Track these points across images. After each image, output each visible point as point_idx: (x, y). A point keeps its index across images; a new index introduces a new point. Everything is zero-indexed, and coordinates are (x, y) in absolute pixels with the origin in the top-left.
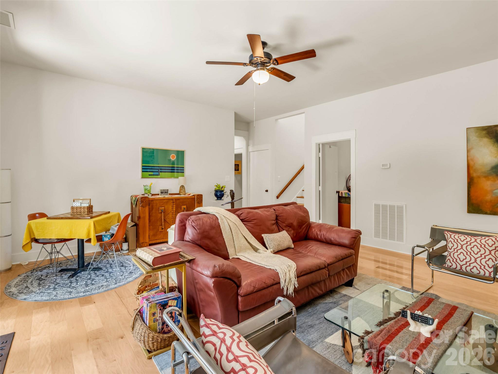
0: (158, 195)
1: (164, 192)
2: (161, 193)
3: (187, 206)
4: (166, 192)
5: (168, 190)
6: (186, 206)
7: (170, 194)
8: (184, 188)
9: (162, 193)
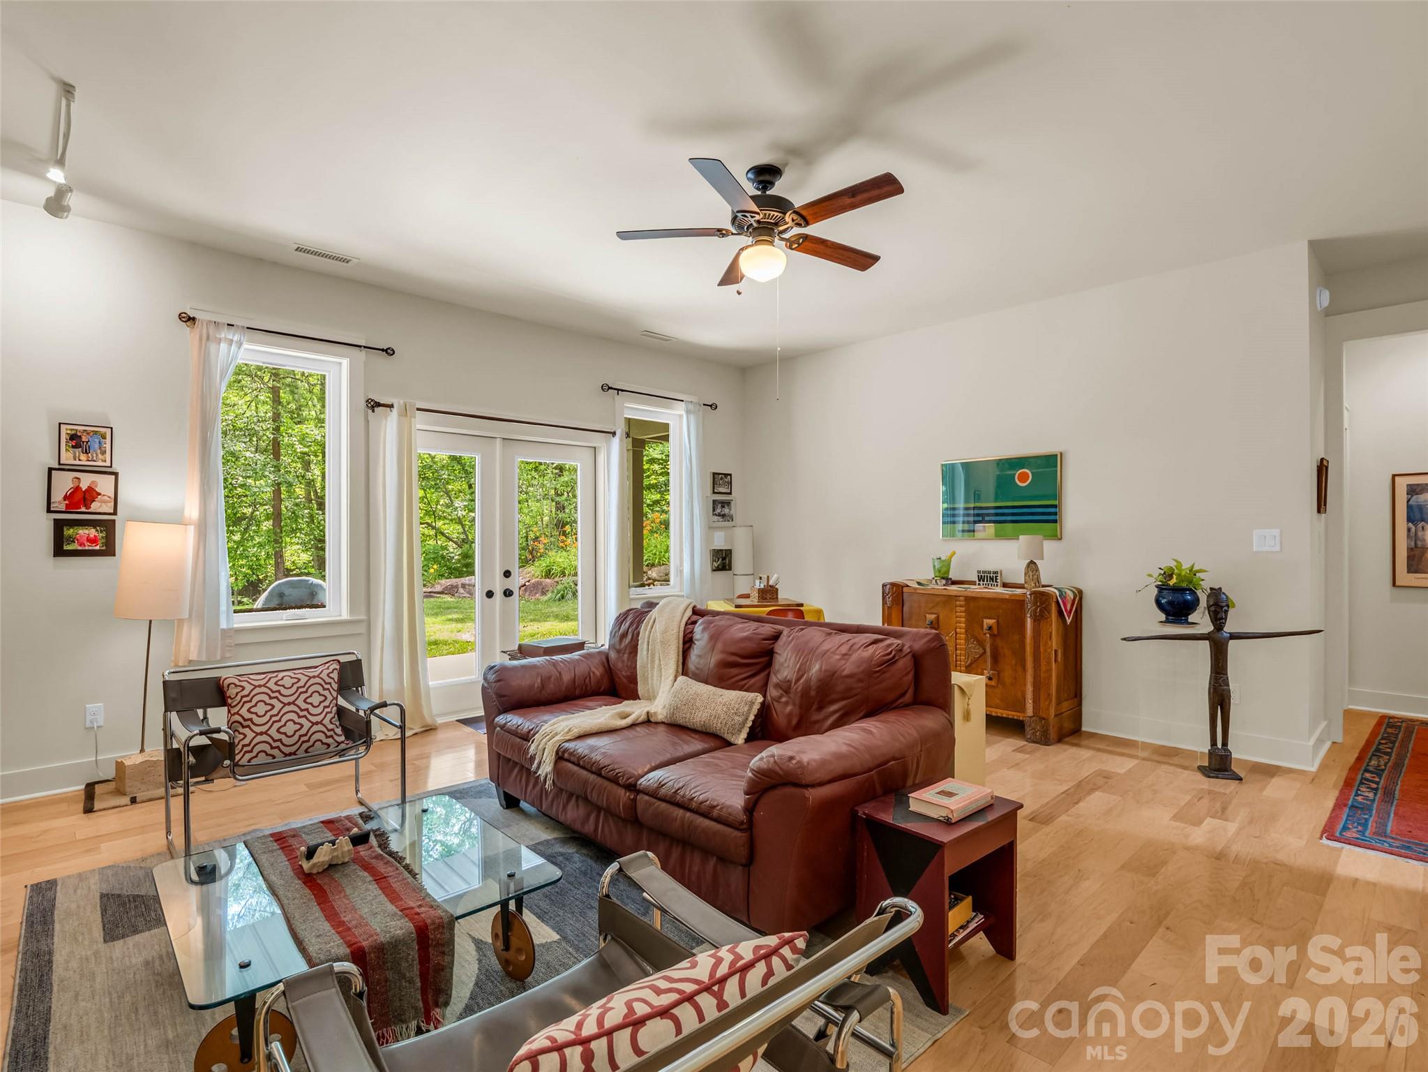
0: (973, 583)
1: (988, 577)
2: (979, 581)
3: (998, 622)
4: (992, 579)
5: (996, 573)
6: (994, 621)
7: (1005, 585)
8: (1037, 570)
9: (981, 578)
